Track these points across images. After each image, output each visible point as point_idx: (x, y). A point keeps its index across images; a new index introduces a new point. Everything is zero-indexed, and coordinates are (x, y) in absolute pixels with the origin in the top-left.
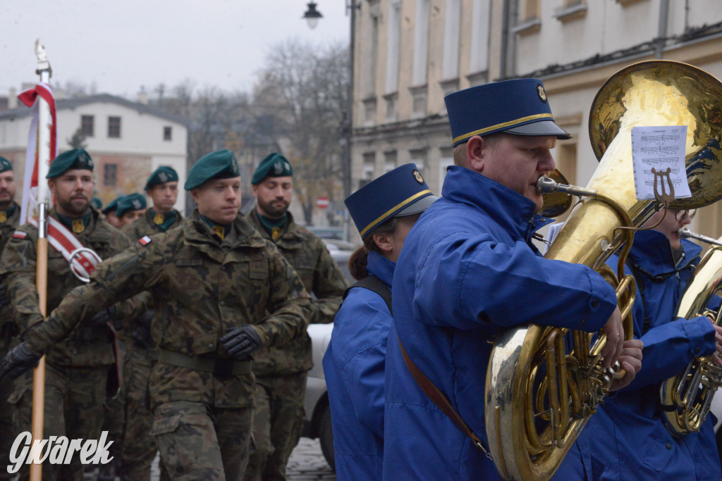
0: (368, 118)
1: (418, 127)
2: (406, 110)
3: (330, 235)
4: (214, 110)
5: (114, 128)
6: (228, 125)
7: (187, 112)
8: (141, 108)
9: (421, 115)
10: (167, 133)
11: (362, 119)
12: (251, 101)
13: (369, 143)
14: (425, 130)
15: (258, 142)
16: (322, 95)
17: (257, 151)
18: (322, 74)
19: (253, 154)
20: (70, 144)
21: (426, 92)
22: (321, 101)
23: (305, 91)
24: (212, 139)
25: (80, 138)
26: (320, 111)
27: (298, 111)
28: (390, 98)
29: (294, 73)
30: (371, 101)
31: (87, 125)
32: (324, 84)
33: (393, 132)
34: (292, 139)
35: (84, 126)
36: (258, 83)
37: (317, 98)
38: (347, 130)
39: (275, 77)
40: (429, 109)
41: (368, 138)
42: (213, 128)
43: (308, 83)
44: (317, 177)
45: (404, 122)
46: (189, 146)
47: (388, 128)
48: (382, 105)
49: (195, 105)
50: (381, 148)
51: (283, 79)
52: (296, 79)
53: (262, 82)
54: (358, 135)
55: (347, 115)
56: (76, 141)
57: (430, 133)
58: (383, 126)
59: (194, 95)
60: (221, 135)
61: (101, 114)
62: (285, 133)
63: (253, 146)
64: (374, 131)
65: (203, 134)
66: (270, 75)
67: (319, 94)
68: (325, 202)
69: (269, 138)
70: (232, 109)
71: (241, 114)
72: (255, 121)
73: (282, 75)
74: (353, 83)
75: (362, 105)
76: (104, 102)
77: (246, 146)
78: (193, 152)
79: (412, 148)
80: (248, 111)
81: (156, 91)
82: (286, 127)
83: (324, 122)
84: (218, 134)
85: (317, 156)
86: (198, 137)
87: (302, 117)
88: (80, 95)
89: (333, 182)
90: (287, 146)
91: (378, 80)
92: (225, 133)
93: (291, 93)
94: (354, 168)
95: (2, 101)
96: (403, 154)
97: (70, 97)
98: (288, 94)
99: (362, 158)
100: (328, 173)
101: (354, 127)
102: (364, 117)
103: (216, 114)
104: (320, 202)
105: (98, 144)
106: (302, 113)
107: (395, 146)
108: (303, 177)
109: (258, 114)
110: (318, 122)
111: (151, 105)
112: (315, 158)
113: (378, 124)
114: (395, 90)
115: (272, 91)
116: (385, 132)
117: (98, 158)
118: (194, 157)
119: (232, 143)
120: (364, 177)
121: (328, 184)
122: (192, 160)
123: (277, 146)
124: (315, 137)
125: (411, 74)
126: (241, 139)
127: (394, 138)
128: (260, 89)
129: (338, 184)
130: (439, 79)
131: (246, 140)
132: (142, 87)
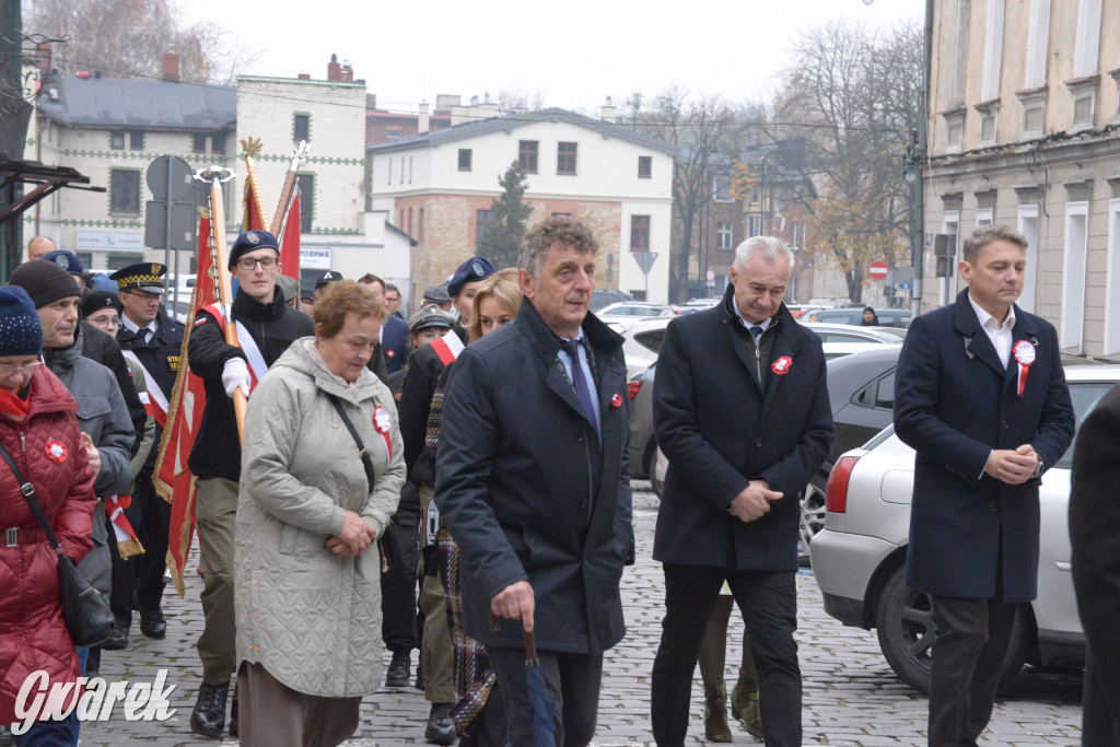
0: (951, 141)
1: (1032, 152)
2: (1012, 127)
3: (890, 320)
4: (716, 129)
5: (567, 159)
6: (735, 154)
7: (675, 132)
8: (605, 129)
9: (1038, 135)
10: (645, 167)
11: (941, 143)
12: (770, 116)
13: (953, 178)
14: (1044, 158)
15: (780, 180)
16: (880, 106)
17: (778, 192)
18: (880, 74)
19: (772, 198)
20: (502, 184)
21: (1046, 99)
22: (877, 116)
23: (852, 101)
24: (711, 175)
25: (518, 175)
26: (876, 130)
27: (842, 133)
28: (986, 109)
29: (836, 72)
30: (957, 113)
31: (528, 156)
32: (884, 90)
33: (992, 160)
34: (829, 173)
35: (522, 156)
36: (782, 90)
37: (871, 111)
38: (918, 160)
39: (808, 79)
40: (1049, 127)
41: (952, 171)
42: (713, 158)
43: (859, 86)
44: (871, 232)
45: (1008, 146)
46: (676, 185)
47: (983, 154)
48: (974, 119)
49: (686, 123)
50: (971, 187)
51: (820, 82)
52: (840, 83)
53: (789, 88)
54: (935, 167)
55: (918, 136)
56: (512, 181)
57: (1049, 162)
58: (976, 152)
59: (685, 111)
60: (726, 169)
61: (549, 138)
62: (821, 165)
63: (773, 185)
64: (961, 160)
65: (697, 168)
66: (800, 77)
67: (875, 105)
68: (883, 270)
69: (797, 172)
70: (742, 130)
71: (755, 137)
72: (776, 147)
73: (819, 77)
74: (929, 87)
75: (942, 121)
76: (553, 121)
77: (762, 184)
78: (683, 194)
79: (1021, 186)
80: (767, 132)
81: (628, 103)
82: (824, 156)
83: (880, 147)
84: (720, 167)
85: (871, 199)
86: (689, 172)
87: (848, 142)
88: (518, 111)
89: (894, 238)
90: (826, 186)
91: (968, 82)
92: (731, 166)
93: (832, 103)
94: (928, 217)
95: (412, 121)
96: (1007, 196)
97: (503, 114)
98: (827, 106)
99: (941, 202)
100: (887, 225)
101: (929, 154)
102: (946, 140)
103: (716, 137)
104: (874, 270)
105: (544, 183)
106: (848, 135)
107: (993, 183)
108: (848, 232)
109: (781, 136)
110: (872, 148)
111: (622, 124)
112: (866, 204)
113: (967, 150)
114: (996, 98)
115: (804, 101)
116: (977, 161)
117: (542, 204)
118: (684, 203)
119: (739, 181)
120: (944, 231)
121: (886, 243)
122: (681, 206)
123: (808, 184)
124: (869, 171)
125: (1022, 71)
126: (754, 174)
127: (991, 170)
128: (784, 98)
129: (903, 242)
130: (1067, 78)
131: (763, 176)
132: (609, 98)
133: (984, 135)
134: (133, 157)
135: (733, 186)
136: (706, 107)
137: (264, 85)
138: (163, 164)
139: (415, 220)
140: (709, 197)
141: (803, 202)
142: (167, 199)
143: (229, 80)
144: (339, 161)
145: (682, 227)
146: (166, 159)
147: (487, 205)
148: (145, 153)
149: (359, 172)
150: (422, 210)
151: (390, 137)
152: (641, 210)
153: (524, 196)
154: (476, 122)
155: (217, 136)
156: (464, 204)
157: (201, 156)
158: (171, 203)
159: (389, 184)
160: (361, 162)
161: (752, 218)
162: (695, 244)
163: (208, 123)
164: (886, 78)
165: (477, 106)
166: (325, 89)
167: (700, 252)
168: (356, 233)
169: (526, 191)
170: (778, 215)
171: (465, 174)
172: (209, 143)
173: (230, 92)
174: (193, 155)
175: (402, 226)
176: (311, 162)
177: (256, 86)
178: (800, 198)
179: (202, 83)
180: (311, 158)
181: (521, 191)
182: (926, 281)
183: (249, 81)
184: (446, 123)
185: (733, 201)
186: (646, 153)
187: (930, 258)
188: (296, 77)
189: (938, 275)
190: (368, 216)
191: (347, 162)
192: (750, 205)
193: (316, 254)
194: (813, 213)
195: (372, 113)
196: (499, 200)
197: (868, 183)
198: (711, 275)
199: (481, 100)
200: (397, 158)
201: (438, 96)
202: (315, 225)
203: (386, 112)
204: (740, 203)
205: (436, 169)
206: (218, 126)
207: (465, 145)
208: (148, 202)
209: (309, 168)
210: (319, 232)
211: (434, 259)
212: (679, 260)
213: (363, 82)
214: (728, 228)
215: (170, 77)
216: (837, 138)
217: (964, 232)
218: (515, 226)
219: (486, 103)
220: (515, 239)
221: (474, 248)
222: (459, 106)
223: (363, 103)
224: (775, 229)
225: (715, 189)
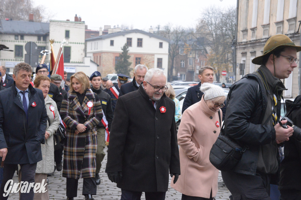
0: (244, 38)
2: (260, 35)
4: (180, 35)
5: (140, 43)
6: (185, 41)
7: (169, 36)
8: (150, 35)
9: (267, 36)
10: (161, 45)
11: (241, 38)
12: (195, 31)
13: (244, 48)
15: (197, 48)
16: (224, 29)
17: (197, 52)
18: (225, 20)
19: (195, 53)
20: (122, 49)
21: (269, 27)
22: (224, 31)
23: (217, 27)
24: (179, 47)
25: (126, 47)
26: (224, 35)
27: (214, 36)
28: (253, 30)
29: (213, 20)
30: (245, 31)
31: (129, 42)
32: (226, 24)
33: (254, 43)
34: (211, 47)
35: (128, 42)
36: (198, 24)
37: (222, 30)
38: (235, 43)
39: (205, 21)
40: (270, 34)
41: (244, 46)
42: (179, 43)
43: (219, 23)
44: (222, 63)
45: (259, 40)
46: (169, 50)
47: (252, 42)
48: (250, 32)
49: (172, 33)
50: (249, 50)
51: (208, 22)
52: (214, 22)
53: (200, 24)
54: (239, 45)
55: (235, 37)
56: (125, 49)
58: (250, 41)
59: (172, 30)
60: (183, 46)
61: (135, 37)
62: (209, 44)
63: (196, 50)
64: (246, 43)
65: (175, 45)
66: (203, 21)
67: (223, 28)
68: (225, 73)
69: (202, 47)
70: (187, 35)
71: (191, 37)
72: (196, 40)
73: (208, 21)
74: (238, 23)
75: (241, 33)
77: (192, 50)
78: (171, 52)
80: (194, 36)
81: (156, 28)
82: (209, 42)
83: (225, 40)
84: (181, 45)
85: (222, 54)
86: (173, 46)
87: (216, 38)
88: (126, 30)
89: (228, 64)
90: (210, 50)
91: (248, 22)
92: (184, 45)
93: (212, 28)
94: (237, 59)
95: (97, 33)
96: (259, 53)
97: (122, 31)
98: (210, 29)
99: (241, 55)
100: (226, 61)
101: (238, 42)
102: (242, 38)
103: (180, 37)
104: (223, 73)
105: (133, 49)
106: (216, 36)
107: (255, 50)
108: (216, 63)
109: (198, 37)
110: (222, 40)
111: (155, 33)
112: (221, 55)
113: (248, 40)
114: (256, 26)
115: (204, 27)
116: (251, 44)
117: (133, 55)
118: (171, 55)
119: (187, 49)
120: (242, 62)
121: (226, 66)
123: (205, 50)
124: (221, 46)
125: (263, 19)
126: (190, 47)
127: (254, 46)
128: (199, 27)
129: (231, 65)
130: (275, 21)
131: (193, 48)
132: (151, 26)
133: (252, 37)
134: (21, 42)
135: (185, 50)
136: (178, 29)
137: (57, 23)
138: (29, 44)
139: (98, 59)
140: (178, 53)
141: (204, 55)
142: (30, 53)
143: (47, 21)
144: (77, 43)
145: (171, 61)
146: (30, 43)
147: (118, 55)
148: (24, 41)
149: (83, 46)
150: (100, 57)
151: (92, 37)
152: (160, 57)
153: (128, 53)
154: (115, 33)
155: (44, 36)
156: (112, 55)
157: (40, 42)
158: (31, 55)
159: (91, 49)
160: (84, 44)
161: (190, 59)
162: (174, 66)
163: (42, 33)
164: (226, 21)
165: (115, 28)
166: (74, 24)
167: (176, 68)
168: (82, 63)
169: (129, 51)
170: (197, 58)
171: (112, 47)
172: (42, 38)
173: (47, 24)
174: (38, 42)
175: (95, 61)
176: (70, 44)
177: (55, 23)
178: (203, 53)
179: (40, 22)
180: (70, 42)
181: (127, 51)
182: (237, 76)
183: (53, 21)
184: (107, 33)
185: (185, 54)
186: (161, 41)
187: (238, 70)
188: (66, 20)
189: (240, 74)
190: (86, 58)
191: (80, 43)
192: (189, 55)
193: (71, 68)
194: (206, 58)
195: (87, 30)
196: (121, 54)
197: (221, 50)
198: (179, 74)
199: (116, 27)
200: (93, 42)
201: (105, 26)
202: (71, 61)
203: (90, 30)
204: (187, 55)
205: (104, 46)
206: (44, 33)
207: (112, 39)
208: (25, 55)
209: (69, 45)
210: (72, 62)
211: (104, 70)
212: (170, 70)
213: (84, 22)
214: (183, 61)
215: (31, 20)
216: (213, 38)
217: (247, 63)
218: (126, 61)
219: (118, 28)
220: (126, 64)
221: (114, 67)
222: (110, 28)
223: (84, 28)
224: (196, 62)
225: (180, 51)
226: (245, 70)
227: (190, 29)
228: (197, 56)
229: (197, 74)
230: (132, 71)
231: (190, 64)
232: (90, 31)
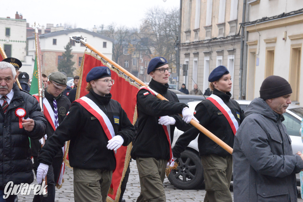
0: (187, 39)
1: (208, 43)
2: (203, 36)
4: (124, 35)
6: (129, 42)
7: (113, 35)
8: (94, 34)
9: (209, 38)
10: (105, 45)
11: (184, 39)
12: (139, 32)
13: (187, 49)
14: (211, 45)
15: (141, 49)
16: (168, 29)
17: (141, 52)
18: (168, 21)
19: (139, 54)
20: (65, 49)
21: (211, 29)
22: (167, 33)
23: (161, 28)
24: (123, 47)
25: (70, 46)
26: (167, 36)
27: (158, 36)
28: (196, 31)
29: (157, 20)
30: (188, 32)
32: (169, 25)
33: (197, 45)
34: (155, 47)
35: (71, 41)
36: (142, 25)
37: (166, 31)
38: (178, 44)
39: (149, 22)
40: (212, 36)
41: (187, 47)
42: (123, 43)
43: (163, 24)
45: (202, 41)
46: (113, 50)
47: (195, 43)
48: (193, 34)
49: (116, 33)
50: (192, 52)
51: (152, 23)
52: (158, 23)
53: (144, 24)
54: (183, 46)
55: (178, 38)
56: (68, 48)
57: (212, 45)
58: (193, 42)
59: (116, 30)
60: (127, 46)
62: (152, 45)
63: (140, 50)
64: (189, 44)
65: (119, 45)
66: (147, 21)
67: (167, 29)
69: (146, 47)
70: (131, 35)
71: (135, 37)
72: (140, 40)
73: (152, 21)
74: (181, 25)
75: (184, 34)
76: (79, 32)
77: (136, 50)
78: (115, 52)
79: (205, 52)
80: (138, 36)
81: (100, 27)
82: (153, 43)
83: (169, 41)
84: (125, 45)
85: (166, 54)
86: (117, 46)
87: (159, 39)
88: (70, 29)
89: (172, 65)
90: (154, 51)
91: (191, 24)
92: (128, 45)
93: (155, 28)
94: (181, 60)
96: (201, 54)
97: (66, 29)
98: (154, 29)
99: (184, 56)
100: (170, 62)
101: (181, 43)
102: (185, 39)
103: (124, 37)
105: (77, 49)
106: (160, 37)
107: (198, 51)
109: (142, 37)
110: (166, 41)
111: (98, 33)
112: (165, 56)
113: (191, 42)
114: (198, 28)
115: (148, 27)
116: (194, 45)
117: (76, 55)
118: (115, 55)
119: (130, 49)
120: (185, 63)
122: (115, 56)
123: (149, 50)
124: (165, 47)
125: (205, 21)
126: (135, 47)
127: (197, 47)
128: (143, 27)
129: (174, 66)
130: (217, 23)
131: (137, 48)
132: (95, 26)
133: (195, 38)
136: (121, 29)
140: (122, 53)
141: (148, 55)
144: (19, 41)
147: (61, 55)
149: (24, 45)
150: (42, 56)
151: (33, 35)
153: (71, 52)
154: (58, 31)
156: (55, 54)
159: (33, 48)
160: (25, 42)
161: (134, 59)
164: (170, 22)
165: (58, 27)
166: (15, 21)
168: (24, 62)
169: (72, 51)
170: (141, 58)
171: (55, 46)
176: (10, 42)
178: (147, 54)
180: (11, 40)
181: (70, 51)
182: (180, 77)
184: (49, 32)
185: (129, 54)
186: (105, 41)
187: (181, 71)
189: (184, 75)
190: (27, 57)
191: (21, 42)
192: (133, 56)
194: (150, 58)
195: (28, 28)
196: (64, 53)
197: (165, 50)
199: (59, 25)
201: (47, 24)
204: (131, 55)
205: (47, 44)
207: (55, 38)
211: (46, 69)
213: (25, 20)
214: (127, 62)
216: (157, 38)
217: (190, 63)
218: (69, 60)
219: (61, 26)
220: (69, 64)
221: (57, 66)
222: (53, 27)
223: (26, 26)
224: (140, 62)
225: (124, 51)
226: (188, 71)
227: (134, 29)
228: (141, 56)
229: (141, 74)
230: (75, 71)
231: (134, 64)
232: (31, 29)
